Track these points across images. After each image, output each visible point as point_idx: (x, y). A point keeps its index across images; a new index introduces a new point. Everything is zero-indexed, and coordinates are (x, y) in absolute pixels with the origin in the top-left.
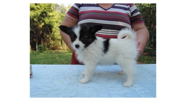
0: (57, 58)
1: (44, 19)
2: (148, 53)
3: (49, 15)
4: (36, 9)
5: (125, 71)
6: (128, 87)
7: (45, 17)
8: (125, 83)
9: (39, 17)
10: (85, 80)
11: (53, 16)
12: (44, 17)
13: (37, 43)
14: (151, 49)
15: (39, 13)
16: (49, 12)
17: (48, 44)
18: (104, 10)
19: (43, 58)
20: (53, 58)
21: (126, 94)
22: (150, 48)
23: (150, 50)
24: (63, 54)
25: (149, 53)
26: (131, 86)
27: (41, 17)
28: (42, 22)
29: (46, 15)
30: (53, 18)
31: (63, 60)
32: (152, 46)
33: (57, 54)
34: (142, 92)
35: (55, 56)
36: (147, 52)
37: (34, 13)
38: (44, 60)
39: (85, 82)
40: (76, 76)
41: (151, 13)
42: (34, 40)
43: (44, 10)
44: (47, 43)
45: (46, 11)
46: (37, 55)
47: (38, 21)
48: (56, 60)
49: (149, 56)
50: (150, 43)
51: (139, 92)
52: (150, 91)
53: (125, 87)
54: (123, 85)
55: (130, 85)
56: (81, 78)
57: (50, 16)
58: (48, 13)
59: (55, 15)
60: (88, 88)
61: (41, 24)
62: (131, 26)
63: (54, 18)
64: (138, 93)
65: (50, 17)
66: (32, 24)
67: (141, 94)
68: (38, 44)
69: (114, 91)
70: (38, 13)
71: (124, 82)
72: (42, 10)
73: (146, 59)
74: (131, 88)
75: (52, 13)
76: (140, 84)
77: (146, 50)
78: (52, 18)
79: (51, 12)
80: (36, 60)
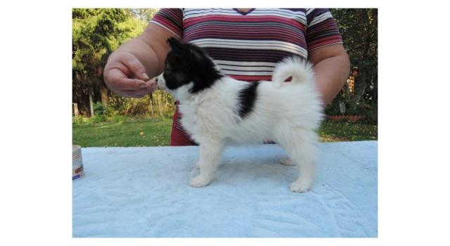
0: (142, 133)
1: (105, 40)
2: (360, 117)
3: (117, 29)
4: (86, 13)
5: (293, 155)
6: (301, 192)
7: (108, 34)
8: (294, 184)
9: (94, 34)
10: (201, 179)
11: (128, 30)
12: (105, 35)
13: (91, 98)
14: (369, 106)
15: (93, 25)
16: (117, 20)
17: (118, 100)
18: (239, 15)
19: (108, 134)
20: (133, 134)
21: (294, 207)
22: (366, 106)
23: (367, 108)
24: (155, 124)
25: (364, 116)
26: (308, 190)
27: (99, 35)
28: (100, 46)
29: (111, 28)
30: (127, 36)
31: (155, 137)
32: (370, 99)
33: (142, 125)
34: (333, 202)
35: (136, 130)
36: (358, 115)
37: (80, 24)
38: (111, 139)
39: (204, 184)
40: (183, 170)
41: (368, 17)
42: (84, 91)
43: (104, 17)
44: (117, 97)
45: (110, 19)
46: (94, 126)
47: (92, 43)
48: (138, 138)
49: (362, 124)
50: (366, 92)
51: (324, 203)
52: (349, 199)
53: (294, 192)
54: (289, 188)
55: (304, 187)
56: (194, 176)
57: (119, 31)
58: (116, 23)
59: (133, 29)
60: (210, 195)
61: (98, 51)
62: (308, 50)
63: (130, 34)
64: (322, 204)
65: (120, 34)
66: (76, 53)
67: (328, 206)
68: (95, 102)
69: (267, 200)
70: (89, 24)
71: (291, 182)
72: (100, 17)
73: (355, 132)
74: (307, 194)
75: (124, 23)
76: (329, 185)
77: (357, 109)
78: (124, 36)
79: (123, 20)
80: (91, 138)
